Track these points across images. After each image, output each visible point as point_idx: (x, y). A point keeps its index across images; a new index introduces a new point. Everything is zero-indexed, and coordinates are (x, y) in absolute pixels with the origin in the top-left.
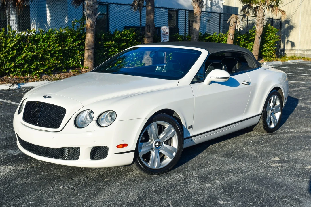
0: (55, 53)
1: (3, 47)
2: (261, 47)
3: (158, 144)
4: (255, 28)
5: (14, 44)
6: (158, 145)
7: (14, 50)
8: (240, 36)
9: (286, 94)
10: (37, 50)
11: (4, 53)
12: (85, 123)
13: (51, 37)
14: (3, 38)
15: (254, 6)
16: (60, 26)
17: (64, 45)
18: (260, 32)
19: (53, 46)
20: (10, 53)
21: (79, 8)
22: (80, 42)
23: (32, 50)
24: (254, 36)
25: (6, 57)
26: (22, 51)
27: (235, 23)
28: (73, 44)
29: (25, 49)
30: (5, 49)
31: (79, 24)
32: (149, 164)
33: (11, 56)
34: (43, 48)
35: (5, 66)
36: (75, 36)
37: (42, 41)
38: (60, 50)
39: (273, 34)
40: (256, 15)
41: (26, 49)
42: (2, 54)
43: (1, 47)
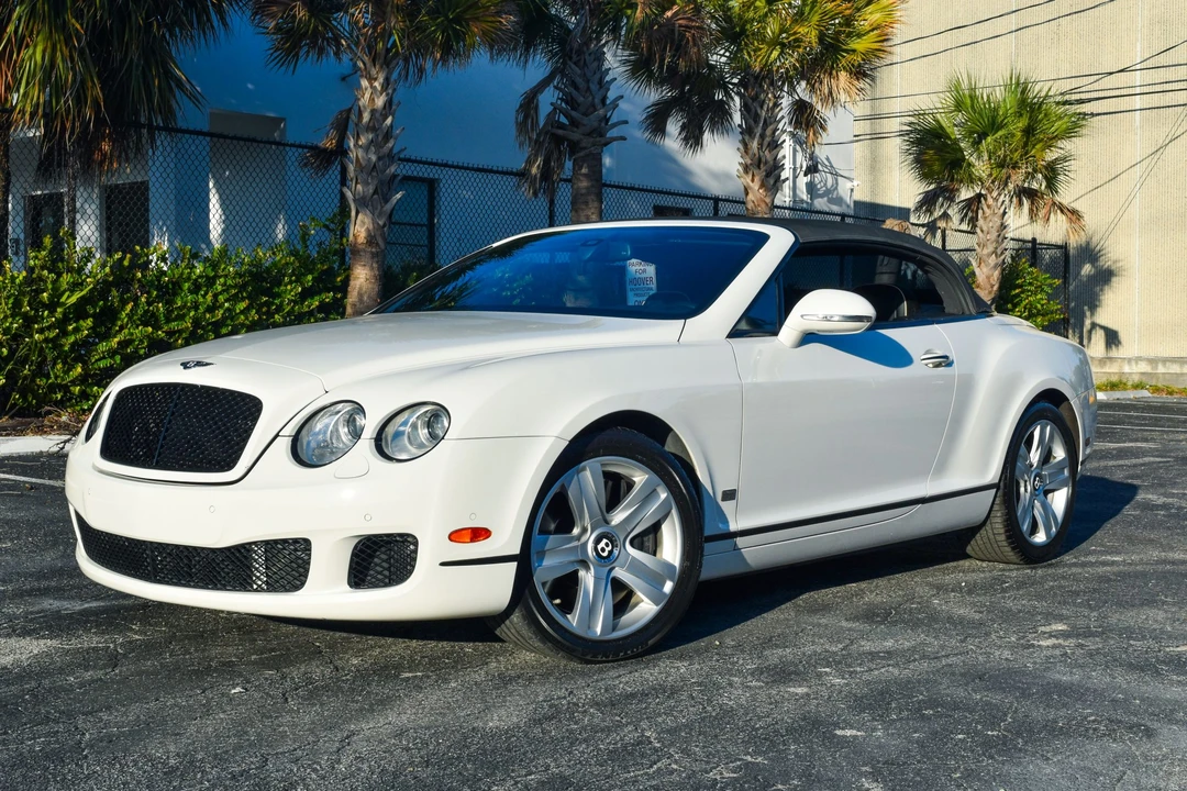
1: (45, 306)
3: (607, 545)
4: (972, 274)
5: (84, 293)
6: (608, 549)
7: (85, 316)
9: (1087, 422)
10: (168, 321)
11: (49, 328)
12: (332, 453)
13: (220, 277)
14: (45, 272)
15: (965, 194)
16: (257, 240)
17: (269, 308)
18: (992, 286)
19: (228, 309)
20: (71, 328)
21: (327, 177)
22: (328, 297)
23: (150, 319)
25: (55, 343)
26: (114, 324)
28: (302, 304)
29: (124, 315)
30: (52, 313)
31: (327, 233)
32: (573, 620)
33: (72, 339)
34: (192, 313)
35: (48, 377)
36: (310, 277)
37: (189, 290)
38: (253, 323)
39: (1038, 297)
40: (975, 226)
41: (128, 316)
42: (41, 331)
43: (36, 304)
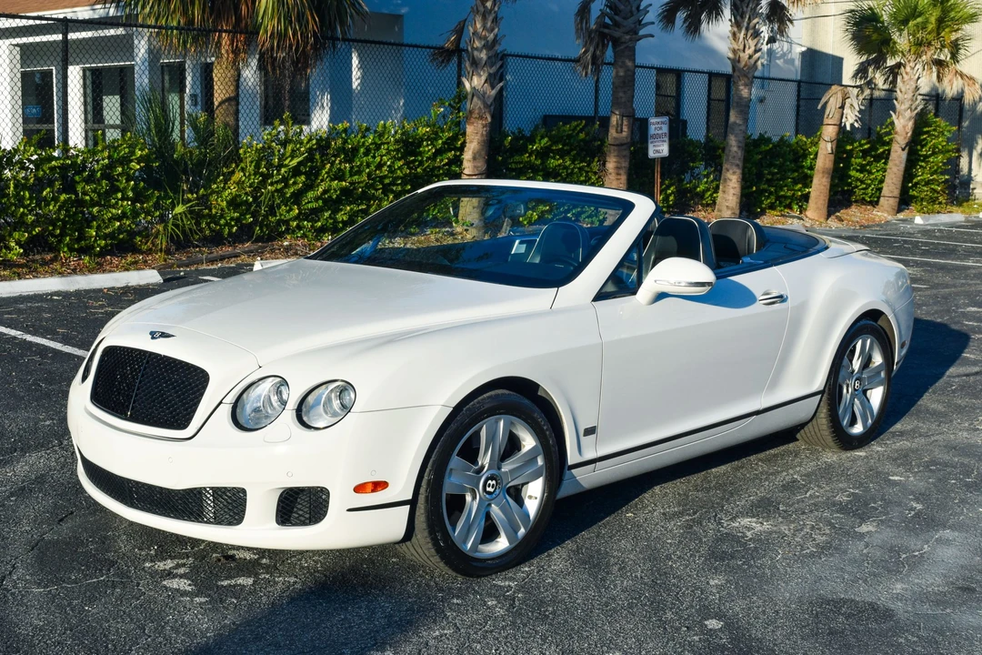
0: (393, 183)
1: (275, 168)
2: (908, 175)
4: (892, 123)
5: (301, 159)
7: (300, 174)
8: (852, 144)
10: (351, 176)
11: (277, 182)
13: (384, 144)
14: (274, 144)
15: (890, 62)
17: (415, 164)
18: (907, 133)
19: (389, 166)
20: (291, 182)
21: (449, 69)
22: (451, 154)
23: (339, 176)
24: (889, 143)
25: (280, 192)
26: (317, 178)
27: (841, 110)
28: (435, 161)
29: (324, 172)
30: (279, 171)
33: (291, 190)
34: (367, 170)
35: (276, 216)
36: (440, 142)
37: (364, 153)
38: (406, 175)
39: (940, 139)
41: (326, 173)
42: (272, 184)
43: (270, 165)
